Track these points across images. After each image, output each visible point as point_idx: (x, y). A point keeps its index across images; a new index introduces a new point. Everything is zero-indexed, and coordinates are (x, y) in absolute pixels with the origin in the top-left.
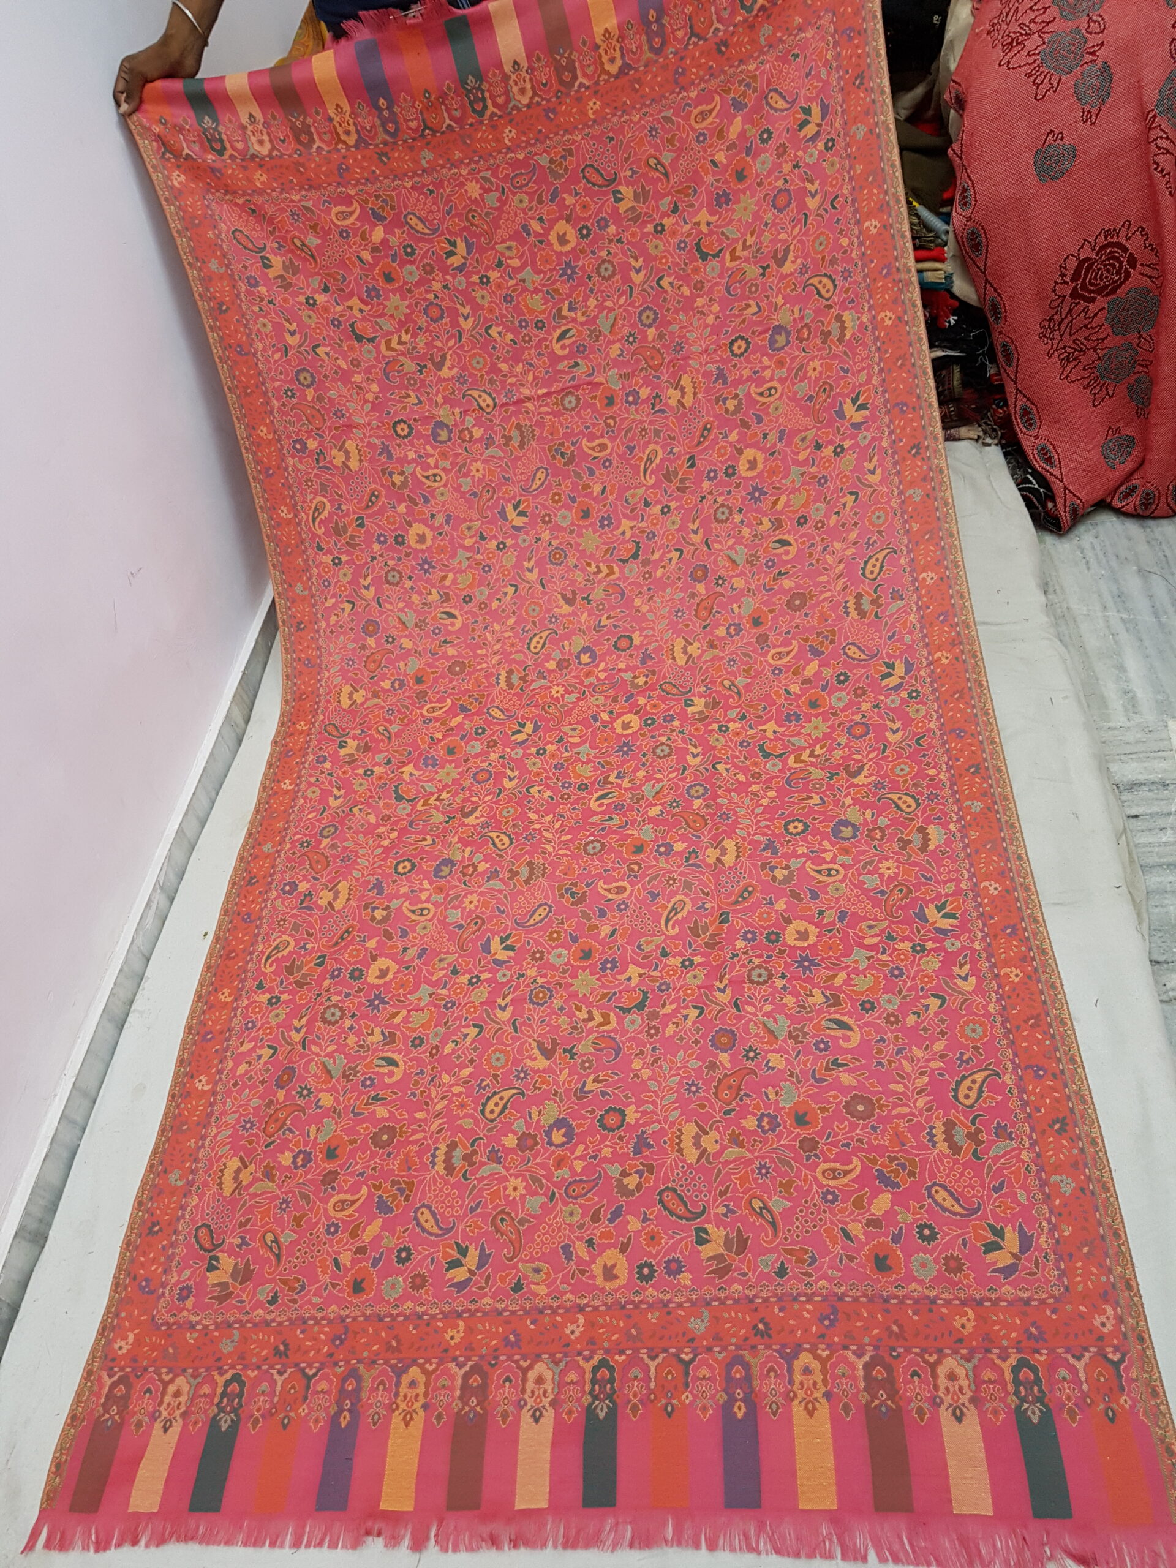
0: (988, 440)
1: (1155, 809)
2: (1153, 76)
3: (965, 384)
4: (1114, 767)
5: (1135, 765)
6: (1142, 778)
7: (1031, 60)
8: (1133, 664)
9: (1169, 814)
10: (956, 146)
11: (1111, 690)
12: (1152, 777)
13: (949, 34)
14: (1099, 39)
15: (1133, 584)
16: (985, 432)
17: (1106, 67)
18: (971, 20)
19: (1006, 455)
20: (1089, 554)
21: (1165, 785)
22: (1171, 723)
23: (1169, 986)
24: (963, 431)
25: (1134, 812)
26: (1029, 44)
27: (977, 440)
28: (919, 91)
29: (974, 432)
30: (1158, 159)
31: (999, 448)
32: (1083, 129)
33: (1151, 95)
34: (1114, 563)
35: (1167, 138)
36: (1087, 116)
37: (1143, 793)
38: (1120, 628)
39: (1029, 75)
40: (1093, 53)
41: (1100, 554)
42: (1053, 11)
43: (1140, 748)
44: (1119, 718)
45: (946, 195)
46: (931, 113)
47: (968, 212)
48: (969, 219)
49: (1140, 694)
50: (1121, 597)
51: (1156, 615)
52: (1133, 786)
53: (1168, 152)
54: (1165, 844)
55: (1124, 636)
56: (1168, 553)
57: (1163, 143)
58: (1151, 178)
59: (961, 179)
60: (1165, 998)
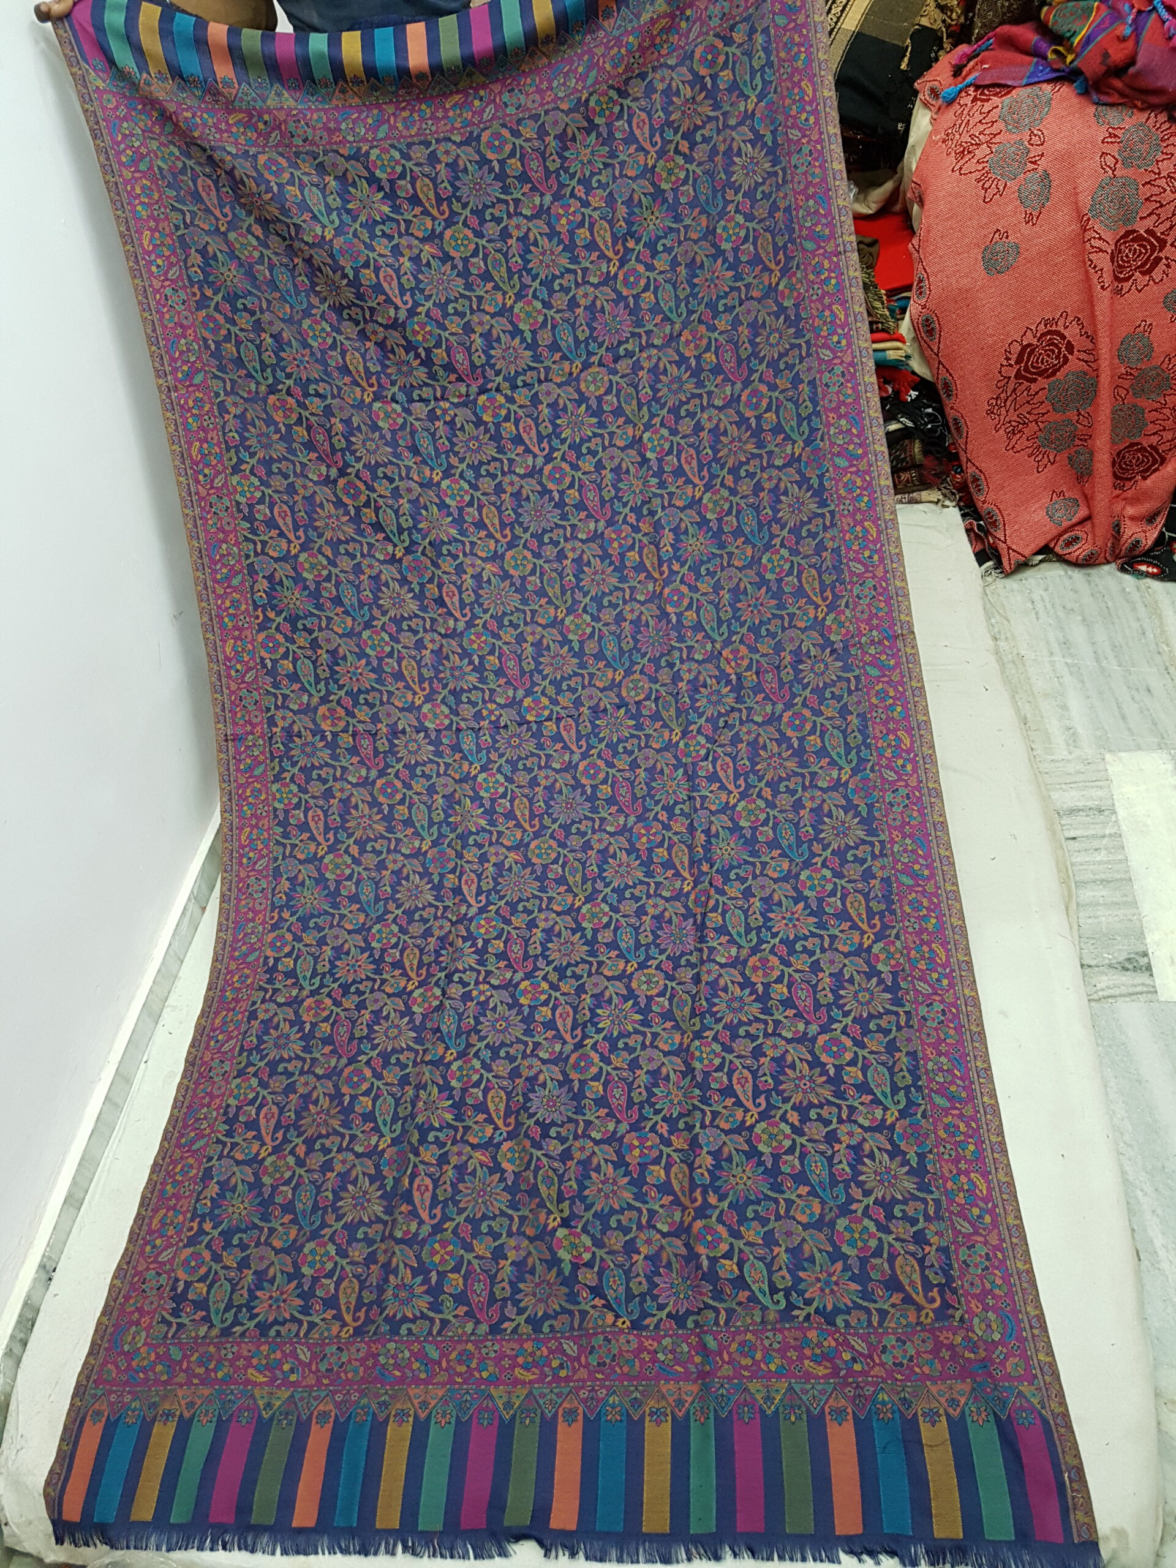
0: (947, 503)
1: (1091, 832)
2: (1086, 185)
3: (925, 452)
4: (1055, 795)
5: (1073, 793)
6: (1080, 804)
7: (980, 167)
8: (1075, 703)
9: (1104, 837)
10: (915, 241)
11: (1054, 727)
12: (1090, 804)
13: (911, 140)
14: (1040, 150)
15: (1078, 633)
16: (945, 496)
17: (1046, 175)
18: (930, 128)
19: (963, 516)
20: (1039, 606)
21: (1101, 811)
22: (1108, 756)
23: (1099, 986)
24: (925, 495)
25: (1072, 834)
26: (979, 153)
27: (937, 503)
28: (889, 186)
29: (935, 495)
30: (1091, 256)
31: (957, 510)
32: (1026, 229)
33: (1085, 200)
34: (1061, 613)
35: (1100, 238)
36: (1029, 219)
37: (1081, 818)
38: (1064, 671)
39: (978, 180)
40: (1035, 163)
41: (1049, 606)
42: (1000, 125)
43: (1080, 777)
44: (1061, 752)
45: (907, 282)
46: (898, 207)
47: (923, 301)
48: (924, 307)
49: (1080, 730)
50: (1066, 644)
51: (1097, 660)
52: (1072, 811)
53: (1101, 250)
54: (1100, 863)
55: (1068, 679)
56: (1110, 604)
57: (1097, 243)
58: (1087, 272)
59: (919, 272)
60: (1095, 997)
